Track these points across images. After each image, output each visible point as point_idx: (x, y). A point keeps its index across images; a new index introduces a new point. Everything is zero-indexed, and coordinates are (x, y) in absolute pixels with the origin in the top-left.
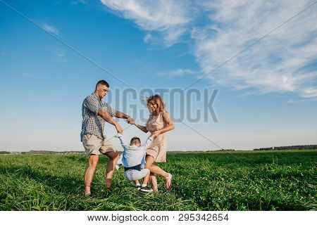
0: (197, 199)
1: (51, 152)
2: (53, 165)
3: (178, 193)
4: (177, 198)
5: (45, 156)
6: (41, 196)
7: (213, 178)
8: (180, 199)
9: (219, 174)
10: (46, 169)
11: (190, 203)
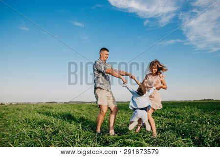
0: (193, 138)
1: (83, 102)
2: (85, 112)
3: (178, 133)
4: (177, 137)
5: (79, 105)
6: (80, 133)
7: (201, 122)
8: (180, 138)
9: (205, 119)
10: (81, 114)
11: (188, 141)
